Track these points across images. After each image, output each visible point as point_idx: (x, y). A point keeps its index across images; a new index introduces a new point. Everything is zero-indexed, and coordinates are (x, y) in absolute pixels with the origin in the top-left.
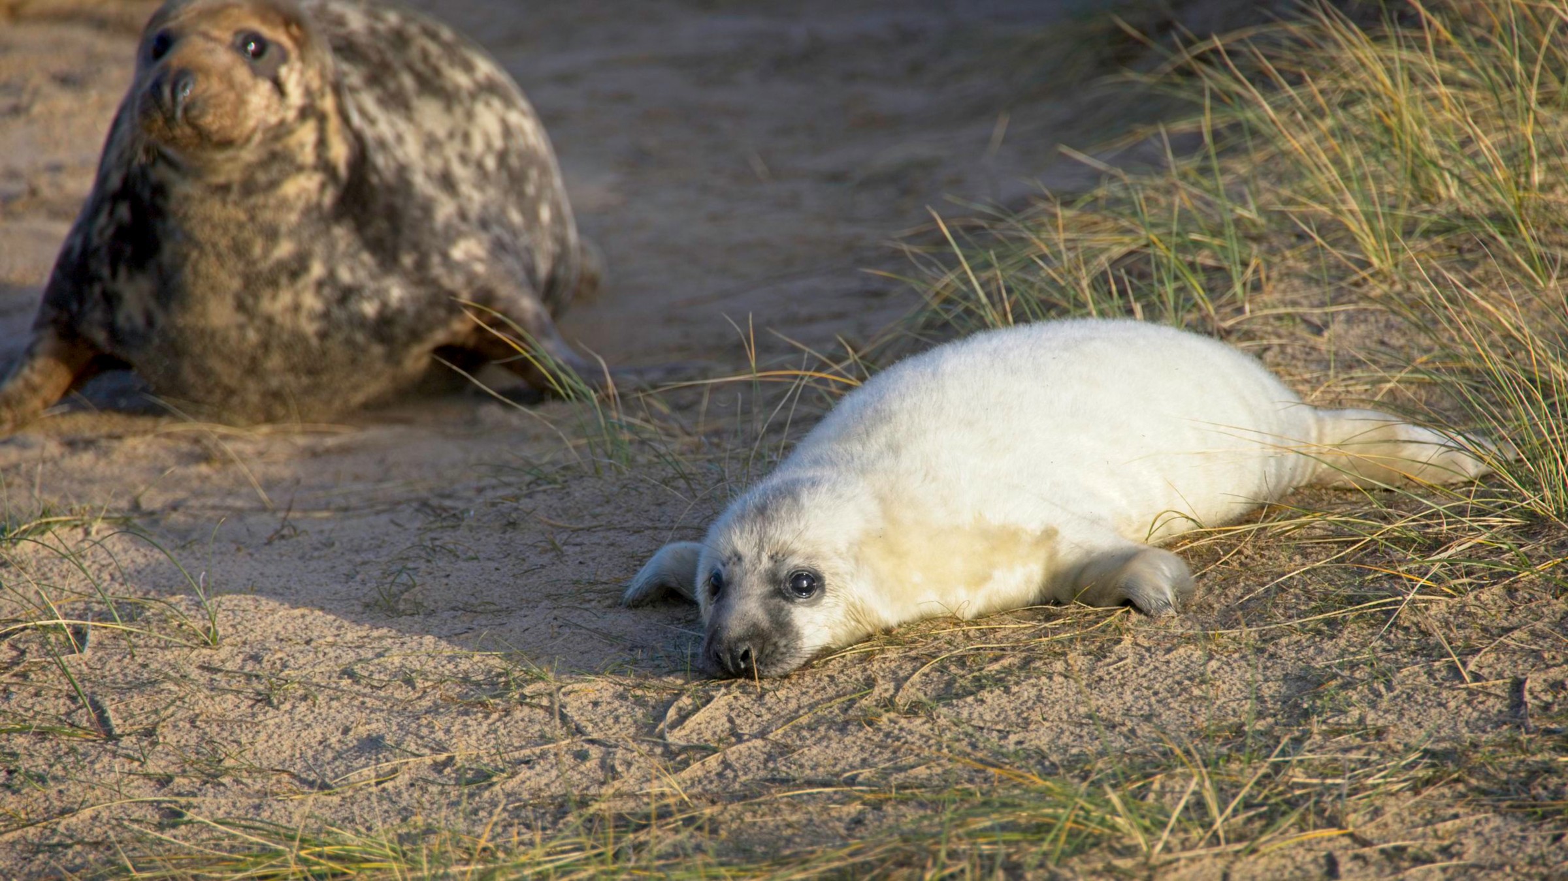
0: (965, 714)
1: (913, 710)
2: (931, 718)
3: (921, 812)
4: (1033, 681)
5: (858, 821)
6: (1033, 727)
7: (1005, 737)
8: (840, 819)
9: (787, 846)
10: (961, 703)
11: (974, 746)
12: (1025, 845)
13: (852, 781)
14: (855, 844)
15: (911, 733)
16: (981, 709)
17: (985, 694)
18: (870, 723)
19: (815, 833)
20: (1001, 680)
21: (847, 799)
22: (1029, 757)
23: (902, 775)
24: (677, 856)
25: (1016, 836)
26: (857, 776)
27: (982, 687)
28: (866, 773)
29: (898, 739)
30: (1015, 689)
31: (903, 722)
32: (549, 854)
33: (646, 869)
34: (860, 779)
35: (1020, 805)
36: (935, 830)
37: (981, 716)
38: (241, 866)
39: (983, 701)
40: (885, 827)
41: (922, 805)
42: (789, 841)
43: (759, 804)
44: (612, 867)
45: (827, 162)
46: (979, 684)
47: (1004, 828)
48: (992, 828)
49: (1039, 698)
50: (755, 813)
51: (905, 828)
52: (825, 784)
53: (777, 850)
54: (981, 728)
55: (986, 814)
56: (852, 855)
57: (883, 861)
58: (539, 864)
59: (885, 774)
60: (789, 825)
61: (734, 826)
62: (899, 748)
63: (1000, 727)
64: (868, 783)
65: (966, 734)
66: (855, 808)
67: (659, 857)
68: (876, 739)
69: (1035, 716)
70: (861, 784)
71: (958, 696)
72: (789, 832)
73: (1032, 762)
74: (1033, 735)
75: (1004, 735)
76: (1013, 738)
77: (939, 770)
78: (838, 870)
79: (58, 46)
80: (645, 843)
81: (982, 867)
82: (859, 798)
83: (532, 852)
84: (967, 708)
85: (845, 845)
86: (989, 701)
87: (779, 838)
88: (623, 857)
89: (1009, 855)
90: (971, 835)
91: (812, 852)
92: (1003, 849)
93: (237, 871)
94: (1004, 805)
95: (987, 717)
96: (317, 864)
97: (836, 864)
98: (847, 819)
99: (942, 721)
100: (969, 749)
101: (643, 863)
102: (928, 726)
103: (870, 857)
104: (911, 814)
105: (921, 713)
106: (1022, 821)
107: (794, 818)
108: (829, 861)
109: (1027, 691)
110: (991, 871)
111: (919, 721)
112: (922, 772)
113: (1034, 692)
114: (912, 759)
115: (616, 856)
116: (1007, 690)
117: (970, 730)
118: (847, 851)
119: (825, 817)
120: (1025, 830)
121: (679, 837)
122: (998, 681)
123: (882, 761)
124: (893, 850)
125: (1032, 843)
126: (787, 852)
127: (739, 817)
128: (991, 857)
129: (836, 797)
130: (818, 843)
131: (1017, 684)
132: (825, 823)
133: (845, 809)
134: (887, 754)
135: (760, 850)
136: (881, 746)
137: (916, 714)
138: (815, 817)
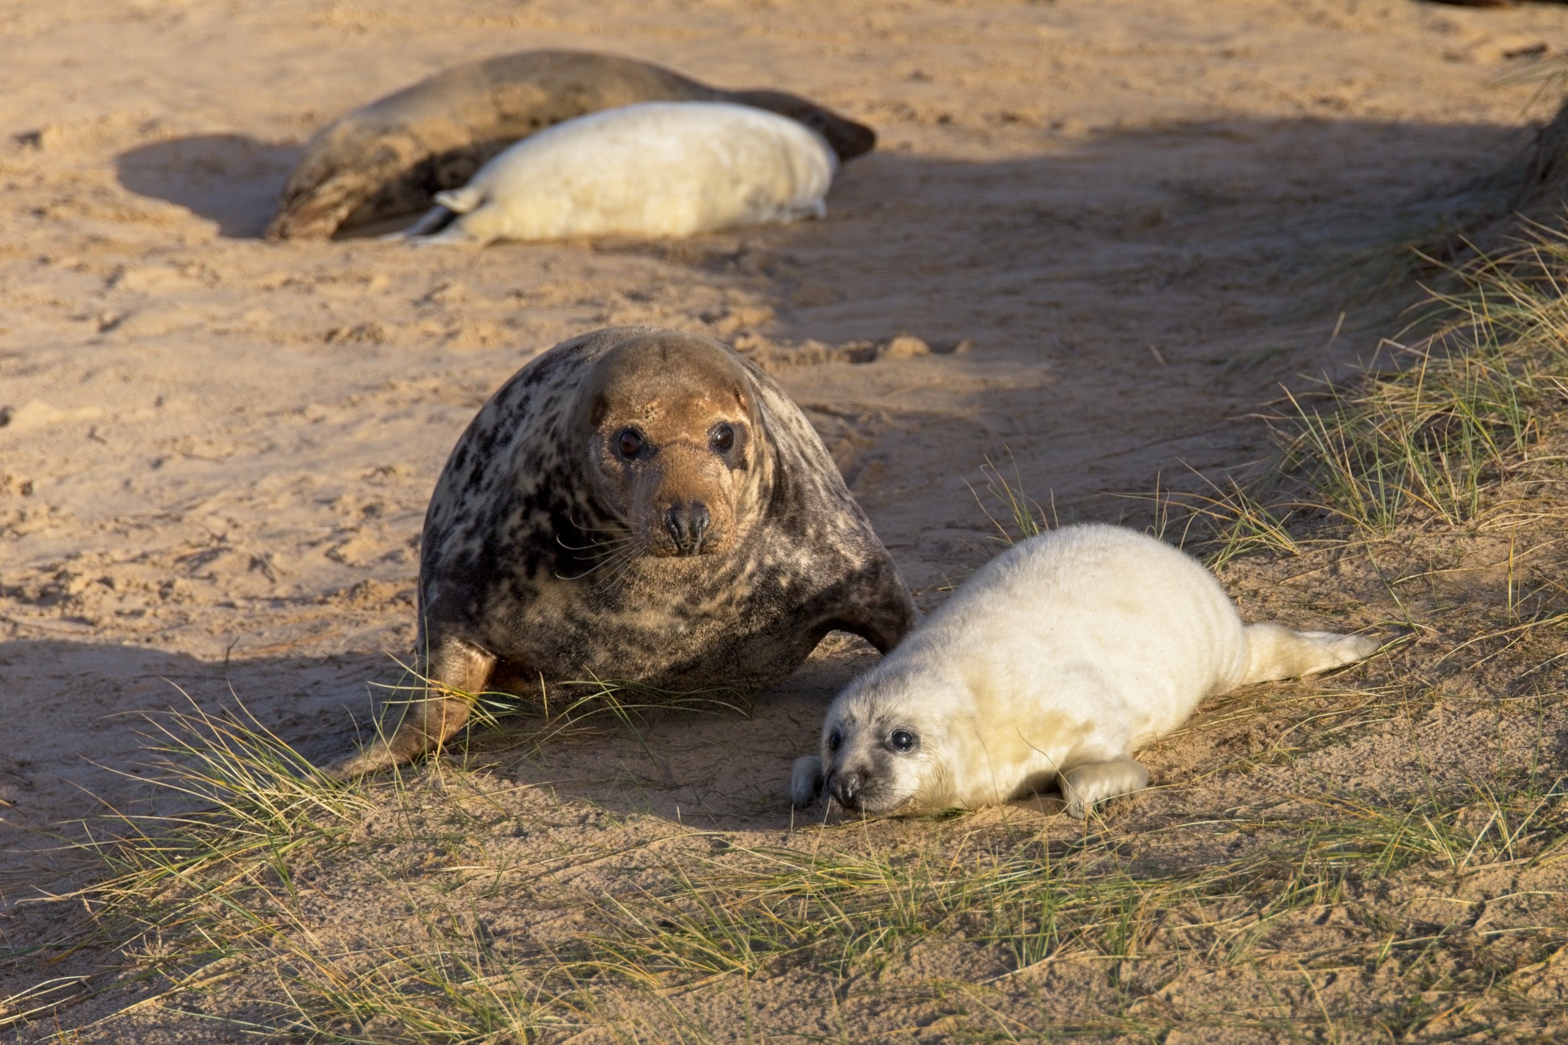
0: (1317, 764)
1: (1278, 761)
2: (1291, 767)
3: (1285, 838)
4: (1368, 738)
5: (1237, 845)
6: (1368, 772)
7: (1347, 781)
8: (1223, 844)
9: (1183, 865)
10: (1314, 755)
11: (1324, 788)
12: (1363, 861)
13: (1232, 815)
14: (1236, 862)
15: (1276, 778)
16: (1328, 760)
17: (1331, 748)
18: (1246, 771)
19: (1205, 855)
20: (1344, 737)
21: (1230, 828)
22: (1364, 795)
23: (1270, 810)
24: (1100, 873)
25: (1356, 855)
26: (1235, 811)
27: (1329, 743)
28: (1242, 809)
29: (1266, 783)
30: (1354, 744)
31: (1270, 771)
32: (1004, 872)
33: (1077, 882)
34: (1238, 813)
35: (1359, 831)
36: (1295, 850)
37: (1329, 765)
38: (772, 883)
39: (1330, 754)
40: (1257, 848)
41: (1284, 832)
42: (1185, 860)
43: (1162, 833)
44: (1050, 882)
45: (1207, 351)
46: (1327, 741)
47: (1347, 849)
48: (1338, 849)
49: (1373, 750)
50: (1159, 840)
51: (1274, 850)
52: (1211, 818)
53: (1176, 868)
54: (1329, 774)
55: (1334, 839)
56: (1232, 870)
57: (1256, 874)
58: (996, 880)
59: (1257, 809)
60: (1185, 849)
61: (1143, 850)
62: (1267, 790)
63: (1344, 773)
64: (1244, 816)
65: (1318, 779)
66: (1234, 835)
67: (1088, 874)
68: (1250, 784)
69: (1370, 764)
70: (1238, 817)
71: (1312, 750)
72: (1185, 853)
73: (1367, 799)
74: (1367, 780)
75: (1346, 779)
76: (1353, 781)
77: (1298, 806)
78: (1222, 882)
79: (630, 270)
80: (1074, 864)
81: (1331, 878)
82: (1237, 827)
83: (990, 871)
84: (1319, 759)
85: (1228, 863)
86: (1335, 753)
87: (1178, 858)
88: (1060, 874)
89: (1350, 870)
90: (1322, 854)
91: (1203, 869)
92: (1346, 865)
93: (769, 887)
94: (1349, 832)
95: (1333, 766)
96: (830, 881)
97: (1217, 878)
98: (1228, 844)
99: (1300, 769)
100: (1320, 791)
101: (1075, 878)
102: (1289, 773)
103: (1246, 872)
104: (1276, 840)
105: (1284, 763)
106: (1360, 843)
107: (1189, 843)
108: (1215, 875)
109: (1363, 746)
110: (1337, 881)
111: (1282, 769)
112: (1284, 807)
113: (1369, 746)
114: (1277, 798)
115: (1055, 873)
116: (1348, 745)
117: (1321, 775)
118: (1228, 867)
119: (1212, 842)
120: (1363, 850)
121: (1102, 859)
122: (1343, 738)
123: (1255, 799)
124: (1263, 867)
125: (1368, 860)
126: (1184, 869)
127: (1147, 844)
128: (1337, 871)
129: (1220, 827)
130: (1206, 862)
131: (1356, 740)
132: (1212, 846)
133: (1227, 836)
134: (1258, 794)
135: (1163, 867)
136: (1254, 788)
137: (1280, 765)
138: (1204, 843)
